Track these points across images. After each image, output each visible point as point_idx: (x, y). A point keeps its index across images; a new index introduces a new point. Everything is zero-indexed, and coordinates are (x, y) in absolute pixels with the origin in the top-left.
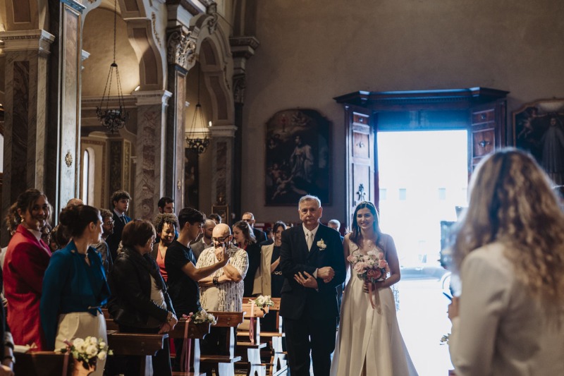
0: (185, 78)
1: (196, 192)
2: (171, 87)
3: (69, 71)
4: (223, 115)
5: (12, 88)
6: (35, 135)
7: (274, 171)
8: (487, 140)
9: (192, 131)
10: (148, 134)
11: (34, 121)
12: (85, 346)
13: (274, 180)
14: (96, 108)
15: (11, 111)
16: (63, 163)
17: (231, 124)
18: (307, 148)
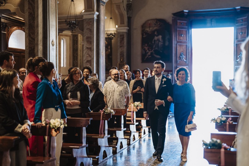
0: (105, 6)
1: (111, 57)
2: (98, 10)
3: (52, 4)
4: (122, 23)
5: (27, 12)
6: (38, 33)
7: (145, 47)
8: (243, 31)
9: (109, 30)
10: (88, 31)
11: (38, 26)
12: (55, 122)
13: (145, 51)
14: (65, 20)
15: (28, 22)
16: (51, 45)
17: (126, 26)
18: (160, 37)
